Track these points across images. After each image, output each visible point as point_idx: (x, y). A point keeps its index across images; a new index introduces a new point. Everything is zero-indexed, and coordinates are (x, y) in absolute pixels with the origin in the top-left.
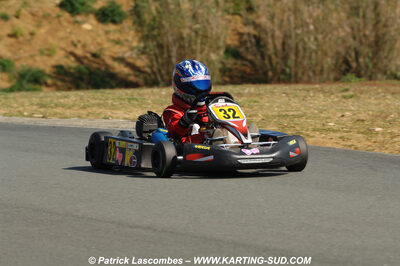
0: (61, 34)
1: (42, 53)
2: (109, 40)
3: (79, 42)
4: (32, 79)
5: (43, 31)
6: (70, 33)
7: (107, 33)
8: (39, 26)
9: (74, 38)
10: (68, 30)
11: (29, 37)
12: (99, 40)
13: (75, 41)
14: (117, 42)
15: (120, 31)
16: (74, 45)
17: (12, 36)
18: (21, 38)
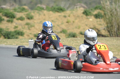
0: (83, 22)
1: (76, 28)
2: (97, 24)
3: (88, 24)
4: (72, 36)
5: (77, 21)
6: (85, 22)
7: (97, 22)
8: (76, 19)
9: (87, 23)
10: (85, 21)
11: (72, 22)
12: (94, 24)
14: (100, 25)
15: (100, 21)
16: (86, 25)
17: (67, 22)
18: (70, 23)
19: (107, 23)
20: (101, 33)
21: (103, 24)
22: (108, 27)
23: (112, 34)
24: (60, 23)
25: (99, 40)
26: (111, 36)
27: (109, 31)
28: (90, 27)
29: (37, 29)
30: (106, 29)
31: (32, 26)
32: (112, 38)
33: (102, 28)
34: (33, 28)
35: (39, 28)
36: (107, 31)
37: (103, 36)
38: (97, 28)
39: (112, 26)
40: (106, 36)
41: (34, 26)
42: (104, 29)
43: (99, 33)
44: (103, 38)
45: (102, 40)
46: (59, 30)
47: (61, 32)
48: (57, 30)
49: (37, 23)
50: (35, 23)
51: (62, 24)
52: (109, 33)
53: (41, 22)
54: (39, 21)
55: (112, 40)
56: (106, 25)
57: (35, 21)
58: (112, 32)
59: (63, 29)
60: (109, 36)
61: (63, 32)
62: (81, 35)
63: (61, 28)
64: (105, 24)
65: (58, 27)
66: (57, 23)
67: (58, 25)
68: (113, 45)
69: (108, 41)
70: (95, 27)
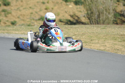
0: (62, 9)
2: (77, 11)
3: (68, 11)
5: (56, 8)
6: (65, 8)
7: (77, 8)
8: (55, 6)
9: (66, 10)
11: (51, 9)
12: (74, 11)
13: (66, 11)
14: (80, 11)
15: (80, 8)
16: (66, 12)
17: (46, 9)
18: (49, 10)
19: (87, 10)
20: (81, 20)
21: (83, 11)
22: (88, 14)
23: (92, 22)
24: (38, 10)
25: (79, 28)
26: (91, 24)
27: (89, 19)
28: (69, 14)
29: (14, 16)
30: (86, 16)
31: (8, 13)
32: (92, 25)
33: (82, 15)
34: (10, 15)
35: (16, 15)
36: (87, 18)
37: (83, 23)
38: (77, 15)
39: (92, 13)
40: (86, 23)
41: (10, 13)
42: (84, 16)
43: (79, 20)
44: (83, 25)
45: (82, 27)
46: (38, 17)
47: (39, 19)
48: (35, 17)
49: (14, 10)
50: (11, 9)
51: (41, 10)
52: (89, 21)
53: (18, 9)
54: (16, 8)
55: (93, 28)
56: (86, 12)
57: (12, 8)
58: (92, 19)
59: (41, 16)
60: (89, 23)
61: (41, 19)
62: (60, 23)
63: (39, 15)
64: (85, 10)
65: (36, 14)
66: (35, 10)
67: (36, 12)
68: (93, 33)
69: (88, 28)
70: (75, 14)
